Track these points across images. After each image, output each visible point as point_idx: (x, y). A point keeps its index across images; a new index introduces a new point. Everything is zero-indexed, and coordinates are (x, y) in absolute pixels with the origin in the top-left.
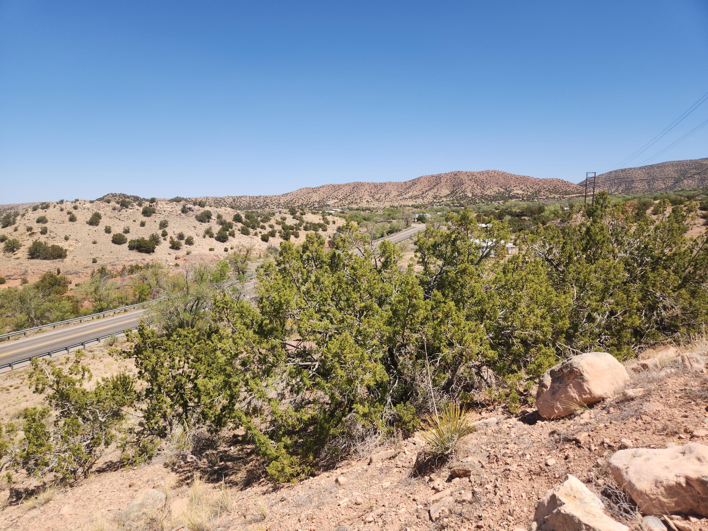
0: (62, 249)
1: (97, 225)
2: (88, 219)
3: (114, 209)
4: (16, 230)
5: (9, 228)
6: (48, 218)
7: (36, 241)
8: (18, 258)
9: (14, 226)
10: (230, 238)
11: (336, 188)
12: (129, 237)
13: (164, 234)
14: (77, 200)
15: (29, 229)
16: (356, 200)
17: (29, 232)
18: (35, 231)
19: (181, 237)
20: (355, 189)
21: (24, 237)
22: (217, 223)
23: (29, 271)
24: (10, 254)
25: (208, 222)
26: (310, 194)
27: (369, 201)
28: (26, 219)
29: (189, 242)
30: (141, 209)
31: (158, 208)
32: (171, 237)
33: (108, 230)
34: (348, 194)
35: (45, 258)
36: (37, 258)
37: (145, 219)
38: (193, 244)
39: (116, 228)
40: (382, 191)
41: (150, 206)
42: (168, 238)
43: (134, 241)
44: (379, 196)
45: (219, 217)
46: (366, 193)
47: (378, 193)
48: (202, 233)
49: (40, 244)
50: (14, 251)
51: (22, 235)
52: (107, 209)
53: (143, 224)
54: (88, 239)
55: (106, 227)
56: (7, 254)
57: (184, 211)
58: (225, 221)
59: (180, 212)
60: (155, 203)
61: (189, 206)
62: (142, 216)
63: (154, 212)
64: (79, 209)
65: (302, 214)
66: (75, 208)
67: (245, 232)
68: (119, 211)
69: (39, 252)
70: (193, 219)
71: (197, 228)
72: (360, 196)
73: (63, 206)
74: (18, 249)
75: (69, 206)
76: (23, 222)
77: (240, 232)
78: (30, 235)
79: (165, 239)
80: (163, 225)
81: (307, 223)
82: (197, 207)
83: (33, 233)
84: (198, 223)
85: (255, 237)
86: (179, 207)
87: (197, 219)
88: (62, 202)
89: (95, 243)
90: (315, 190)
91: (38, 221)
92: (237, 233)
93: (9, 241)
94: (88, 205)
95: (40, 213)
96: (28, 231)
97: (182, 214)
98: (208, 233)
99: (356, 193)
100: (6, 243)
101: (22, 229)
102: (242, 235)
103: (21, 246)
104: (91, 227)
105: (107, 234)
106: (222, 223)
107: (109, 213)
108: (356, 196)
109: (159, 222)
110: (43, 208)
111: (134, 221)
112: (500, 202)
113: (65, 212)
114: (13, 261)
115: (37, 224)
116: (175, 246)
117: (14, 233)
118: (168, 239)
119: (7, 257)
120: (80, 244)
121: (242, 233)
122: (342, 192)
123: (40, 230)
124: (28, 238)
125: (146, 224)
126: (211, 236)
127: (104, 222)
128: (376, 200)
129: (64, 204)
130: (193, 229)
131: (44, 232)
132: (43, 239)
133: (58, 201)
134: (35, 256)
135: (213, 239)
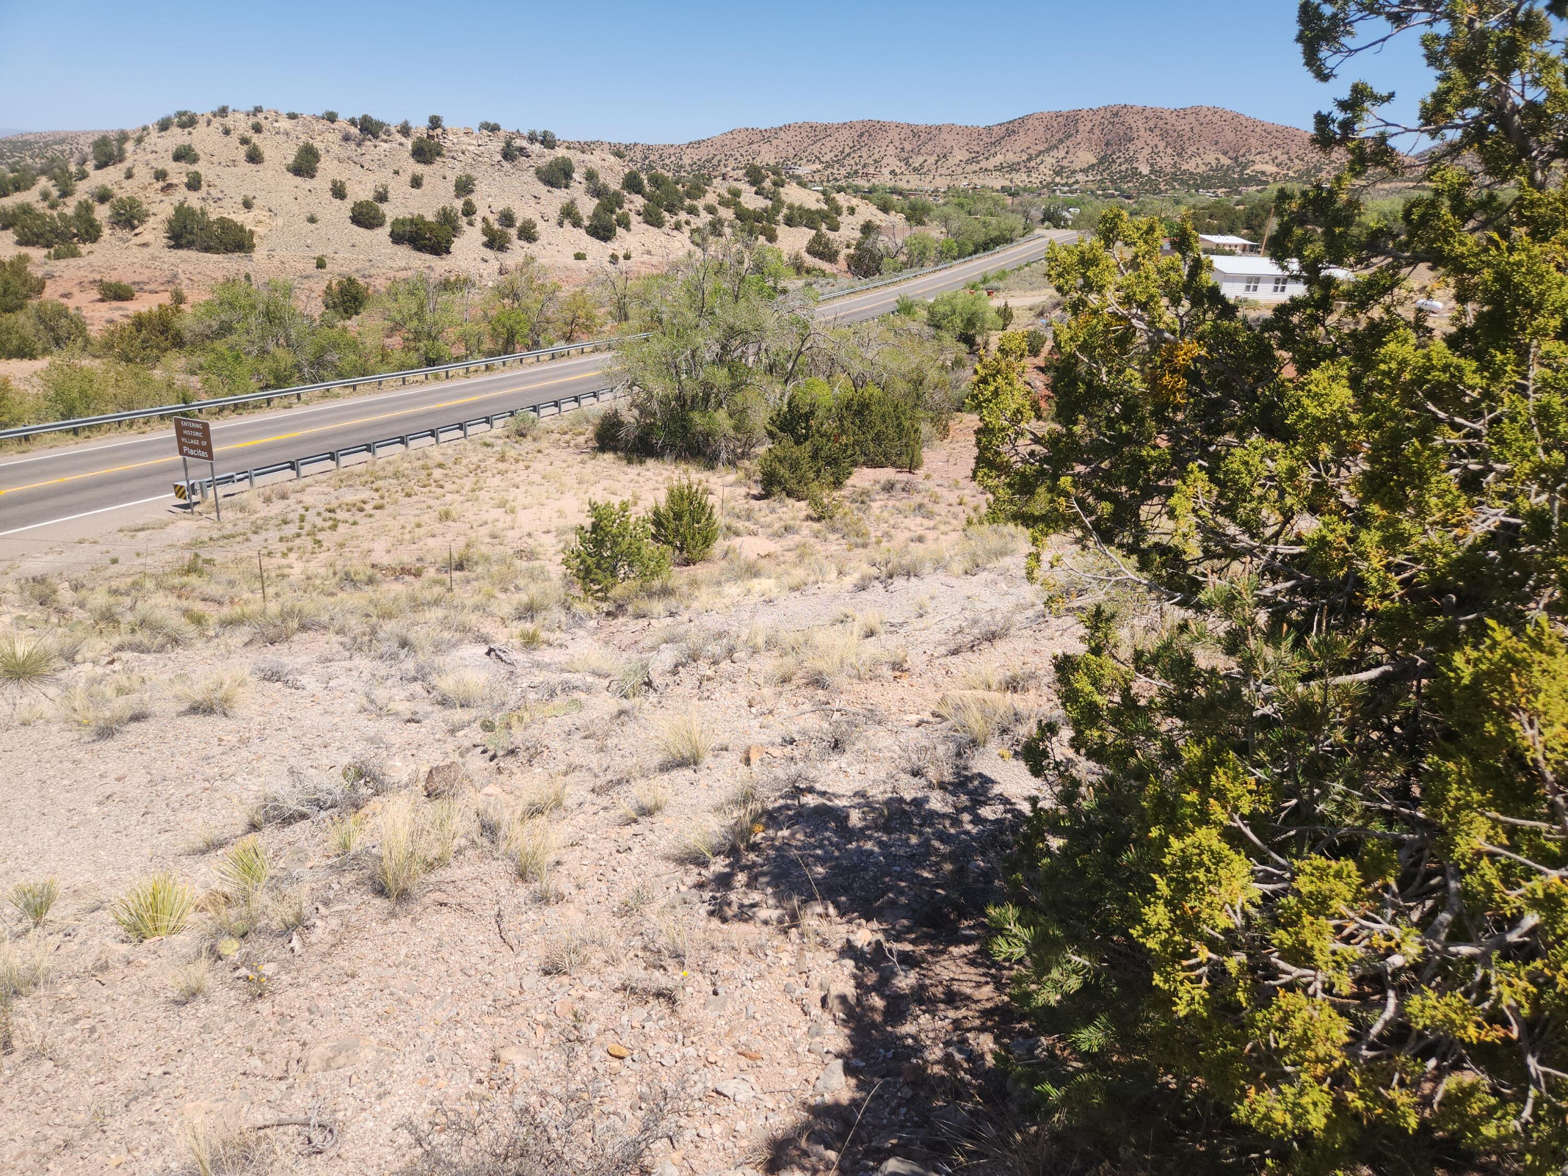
0: (241, 229)
1: (312, 177)
2: (291, 160)
3: (347, 138)
4: (129, 175)
5: (111, 169)
6: (198, 149)
7: (182, 204)
8: (145, 245)
9: (123, 167)
10: (620, 231)
11: (818, 133)
12: (391, 212)
13: (469, 211)
14: (258, 110)
15: (161, 175)
16: (864, 166)
17: (161, 184)
18: (175, 181)
19: (507, 218)
20: (865, 138)
21: (151, 193)
22: (587, 191)
23: (182, 276)
24: (126, 233)
25: (567, 187)
26: (755, 146)
27: (898, 171)
28: (149, 149)
29: (528, 234)
30: (409, 143)
31: (449, 144)
32: (484, 219)
33: (339, 192)
34: (847, 150)
35: (207, 249)
36: (189, 245)
37: (420, 169)
38: (535, 240)
39: (357, 188)
40: (929, 146)
41: (429, 136)
42: (478, 218)
43: (403, 222)
44: (921, 159)
45: (591, 176)
46: (891, 150)
47: (919, 153)
48: (554, 213)
49: (191, 212)
50: (133, 228)
51: (144, 188)
52: (331, 137)
53: (416, 182)
54: (295, 209)
55: (334, 183)
56: (120, 233)
57: (509, 154)
58: (605, 187)
59: (499, 157)
60: (439, 131)
61: (519, 143)
62: (412, 161)
63: (439, 154)
64: (265, 134)
65: (775, 184)
66: (257, 129)
67: (653, 220)
68: (359, 145)
69: (191, 233)
70: (530, 176)
71: (542, 201)
72: (876, 156)
73: (229, 122)
74: (142, 222)
75: (242, 125)
76: (141, 156)
77: (640, 218)
78: (163, 189)
79: (471, 224)
80: (464, 187)
81: (791, 207)
82: (537, 148)
83: (170, 186)
84: (541, 189)
85: (675, 233)
86: (497, 145)
87: (540, 179)
88: (223, 112)
89: (312, 220)
90: (766, 136)
91: (178, 157)
92: (635, 219)
93: (121, 200)
94: (285, 124)
95: (177, 138)
96: (157, 179)
97: (504, 163)
98: (569, 214)
99: (865, 149)
100: (113, 206)
101: (143, 175)
102: (646, 226)
103: (147, 215)
104: (298, 180)
105: (338, 201)
106: (598, 192)
107: (335, 148)
108: (865, 156)
109: (452, 178)
110: (183, 126)
111: (396, 172)
112: (1219, 191)
113: (234, 138)
114: (135, 250)
115: (174, 164)
116: (495, 242)
117: (126, 183)
118: (479, 225)
119: (121, 239)
120: (280, 221)
121: (646, 222)
122: (833, 143)
123: (186, 180)
124: (160, 196)
125: (425, 182)
126: (577, 224)
127: (328, 169)
128: (915, 169)
129: (230, 116)
130: (532, 202)
131: (194, 184)
132: (194, 200)
133: (216, 109)
134: (184, 241)
135: (582, 231)
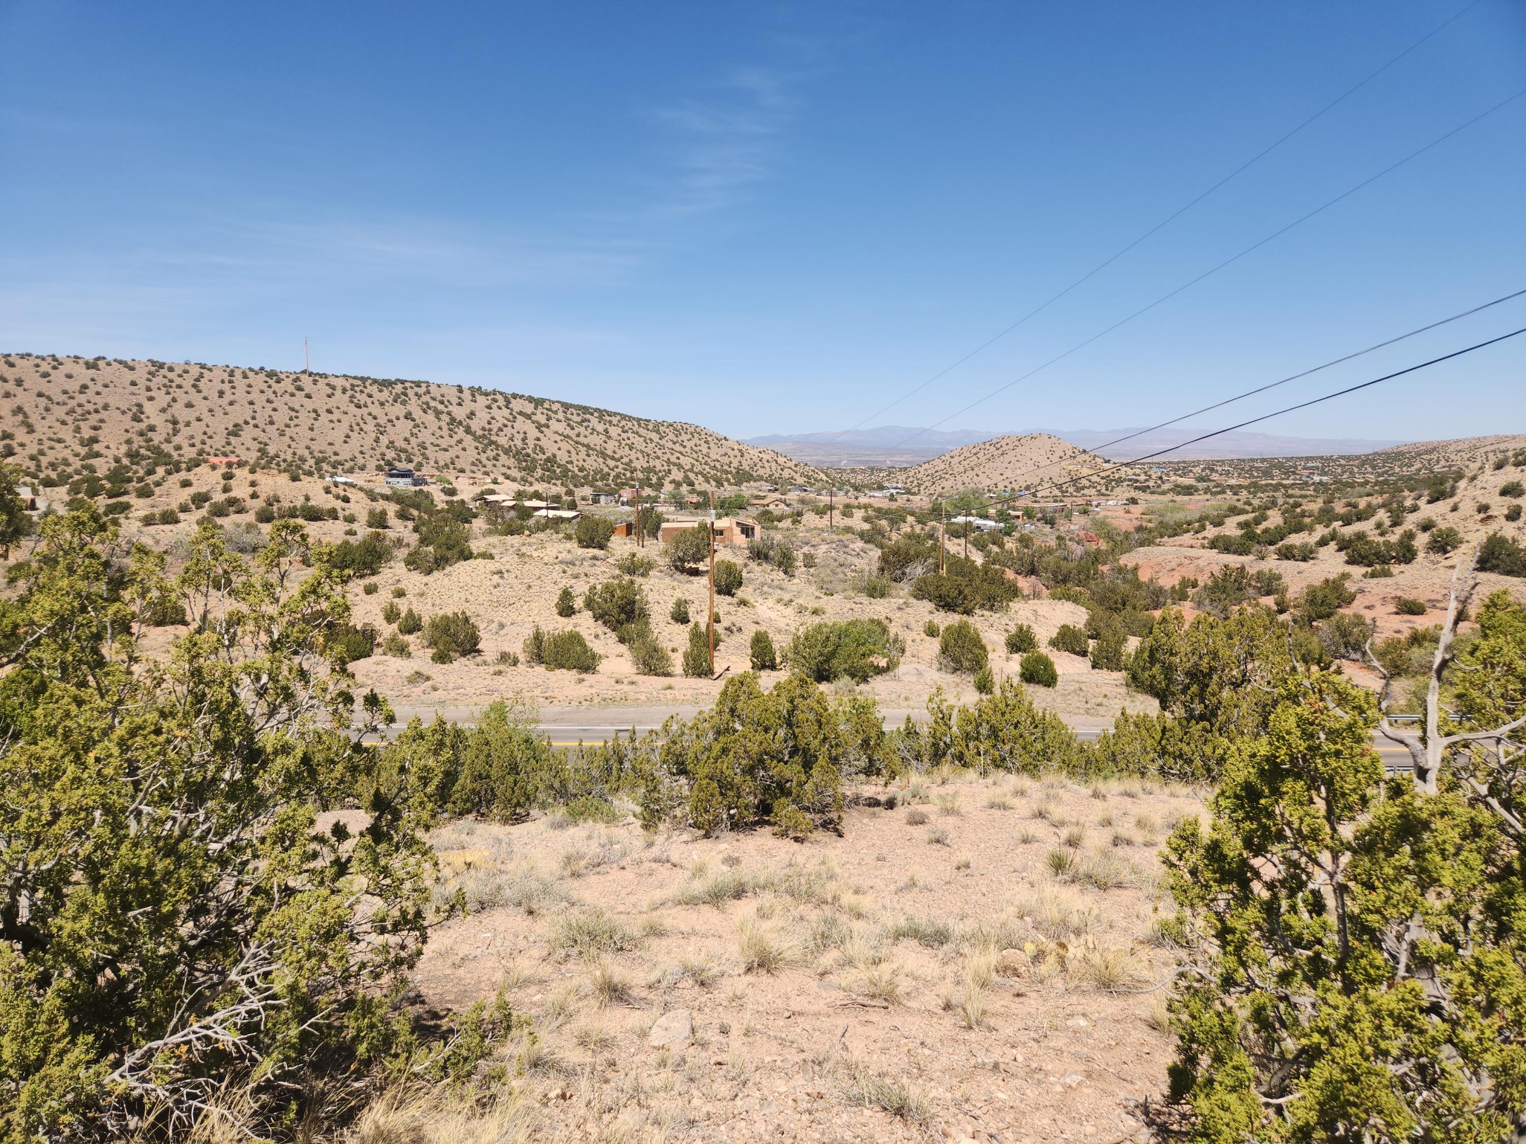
4: (1455, 509)
5: (1441, 503)
7: (1496, 534)
9: (1450, 502)
15: (1483, 508)
17: (1482, 515)
18: (1495, 513)
21: (1470, 524)
23: (1474, 596)
24: (1438, 557)
28: (1479, 487)
35: (1509, 573)
36: (1492, 569)
49: (1502, 541)
50: (1446, 552)
51: (1466, 519)
56: (1433, 556)
69: (1497, 558)
74: (1454, 548)
76: (1471, 492)
78: (1482, 520)
83: (1490, 517)
91: (1504, 492)
93: (1440, 530)
95: (1508, 473)
96: (1479, 511)
100: (1433, 535)
101: (1468, 508)
103: (1461, 542)
110: (1516, 464)
114: (1442, 571)
115: (1499, 499)
117: (1450, 516)
119: (1432, 562)
123: (1506, 512)
124: (1478, 526)
131: (1514, 515)
132: (1509, 530)
134: (1488, 565)
